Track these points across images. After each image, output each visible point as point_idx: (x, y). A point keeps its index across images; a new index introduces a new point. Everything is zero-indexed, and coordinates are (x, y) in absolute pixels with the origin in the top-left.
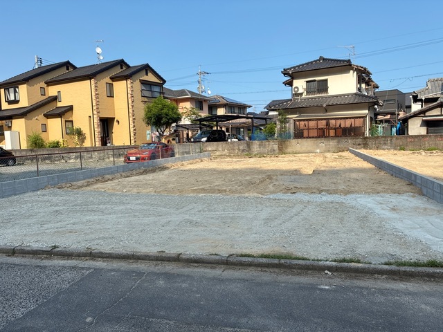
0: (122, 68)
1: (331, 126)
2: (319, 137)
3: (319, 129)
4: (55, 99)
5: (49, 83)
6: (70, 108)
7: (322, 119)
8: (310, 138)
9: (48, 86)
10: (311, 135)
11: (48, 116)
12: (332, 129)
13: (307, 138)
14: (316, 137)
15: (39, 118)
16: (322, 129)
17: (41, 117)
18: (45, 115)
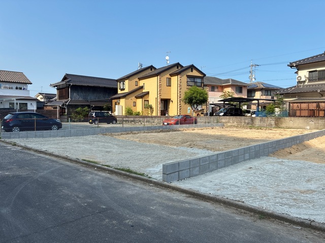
0: (178, 68)
1: (321, 108)
2: (310, 117)
3: (310, 110)
4: (142, 88)
5: (140, 79)
6: (148, 93)
7: (313, 102)
8: (302, 117)
9: (140, 80)
10: (302, 115)
11: (137, 97)
12: (321, 110)
13: (299, 116)
14: (307, 117)
15: (132, 98)
16: (313, 110)
17: (133, 98)
18: (135, 97)
